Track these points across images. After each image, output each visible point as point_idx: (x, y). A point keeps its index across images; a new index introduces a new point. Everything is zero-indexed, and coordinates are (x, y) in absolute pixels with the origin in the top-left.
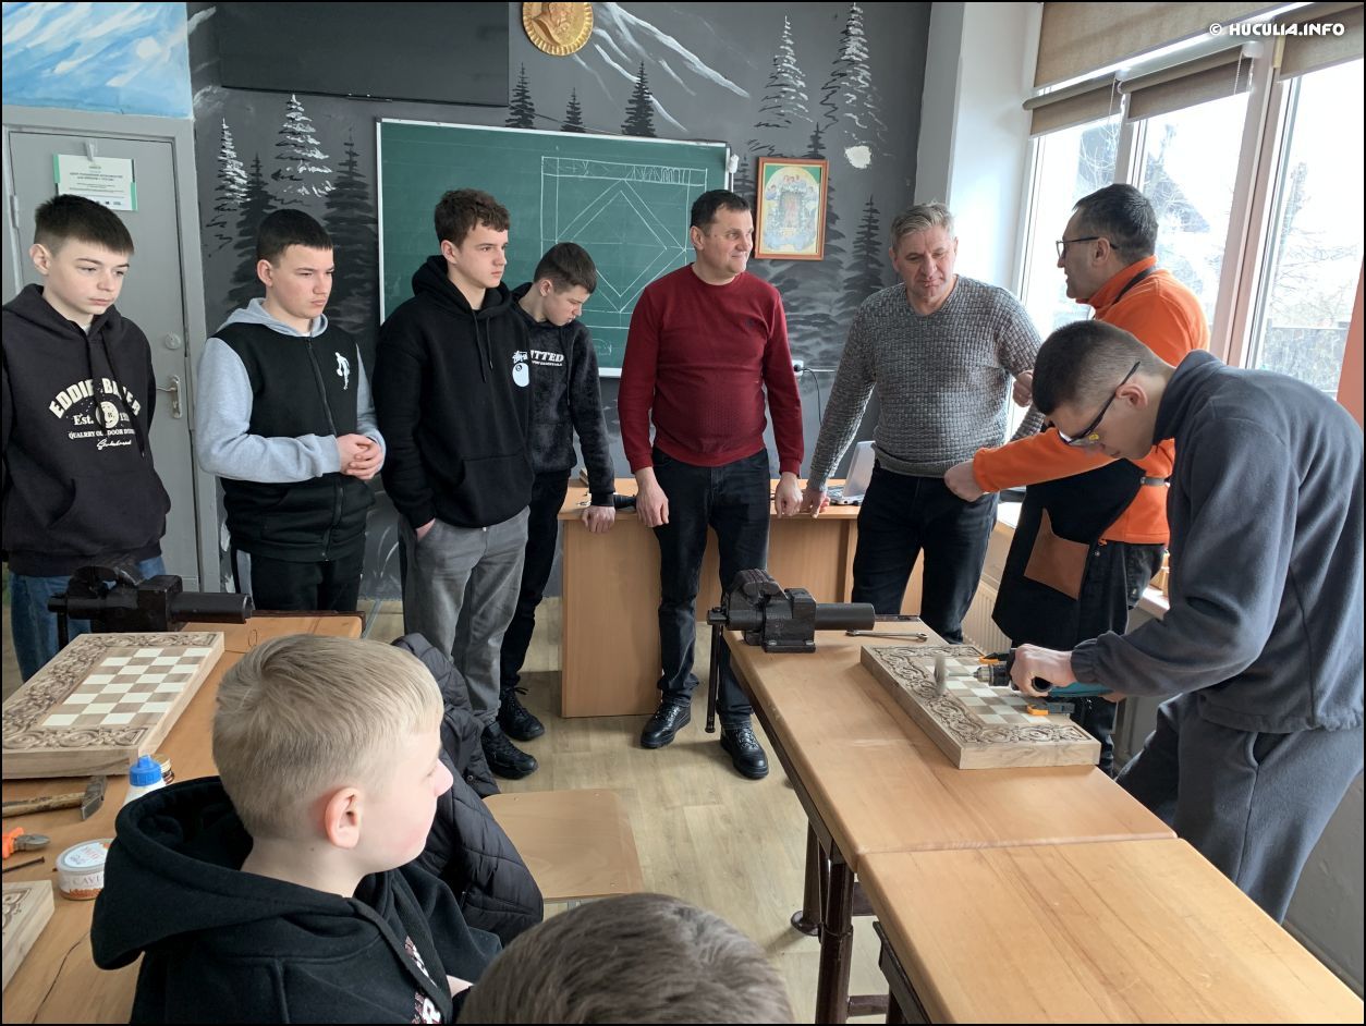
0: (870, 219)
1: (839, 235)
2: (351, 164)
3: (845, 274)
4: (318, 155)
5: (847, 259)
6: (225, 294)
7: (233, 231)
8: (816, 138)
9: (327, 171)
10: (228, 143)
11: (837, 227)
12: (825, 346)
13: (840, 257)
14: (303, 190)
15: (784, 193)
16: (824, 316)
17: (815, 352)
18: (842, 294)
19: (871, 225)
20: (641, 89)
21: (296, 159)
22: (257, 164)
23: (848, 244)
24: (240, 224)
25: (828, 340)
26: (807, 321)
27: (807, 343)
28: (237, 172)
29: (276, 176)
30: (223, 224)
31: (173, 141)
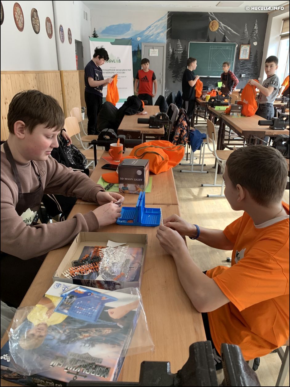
0: (256, 53)
1: (252, 56)
2: (185, 48)
3: (252, 61)
4: (181, 47)
6: (168, 67)
7: (169, 58)
8: (249, 41)
9: (182, 49)
10: (170, 46)
12: (249, 72)
13: (251, 59)
14: (179, 52)
15: (244, 50)
16: (249, 68)
17: (247, 73)
18: (251, 64)
19: (256, 54)
20: (224, 35)
21: (178, 48)
22: (173, 49)
24: (171, 57)
26: (246, 69)
28: (171, 50)
29: (176, 50)
30: (168, 57)
31: (164, 46)
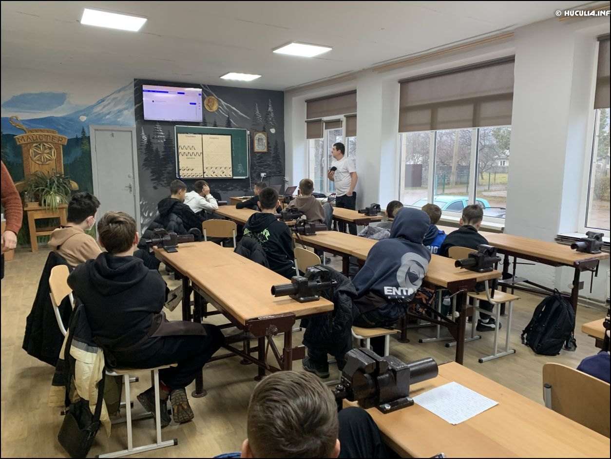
0: (276, 143)
1: (270, 147)
2: (169, 135)
3: (272, 155)
4: (162, 133)
5: (272, 152)
6: (142, 164)
7: (144, 151)
8: (264, 127)
9: (164, 137)
10: (143, 132)
11: (269, 145)
12: (270, 170)
13: (271, 151)
14: (159, 141)
15: (259, 138)
16: (269, 164)
17: (268, 172)
18: (272, 159)
19: (276, 145)
20: (228, 118)
21: (157, 134)
22: (149, 136)
23: (272, 149)
24: (145, 149)
25: (270, 169)
26: (266, 165)
27: (266, 170)
28: (145, 138)
29: (153, 138)
30: (141, 149)
31: (131, 131)
